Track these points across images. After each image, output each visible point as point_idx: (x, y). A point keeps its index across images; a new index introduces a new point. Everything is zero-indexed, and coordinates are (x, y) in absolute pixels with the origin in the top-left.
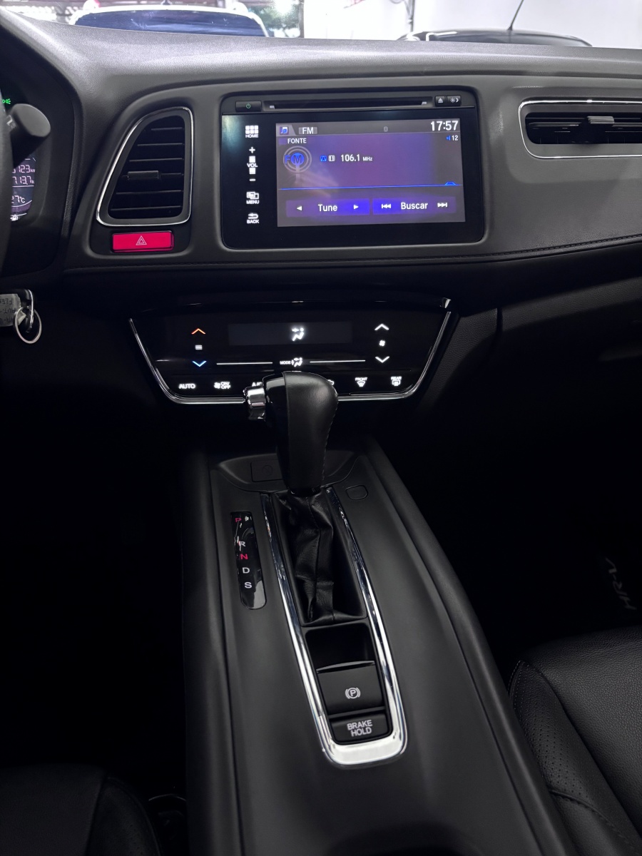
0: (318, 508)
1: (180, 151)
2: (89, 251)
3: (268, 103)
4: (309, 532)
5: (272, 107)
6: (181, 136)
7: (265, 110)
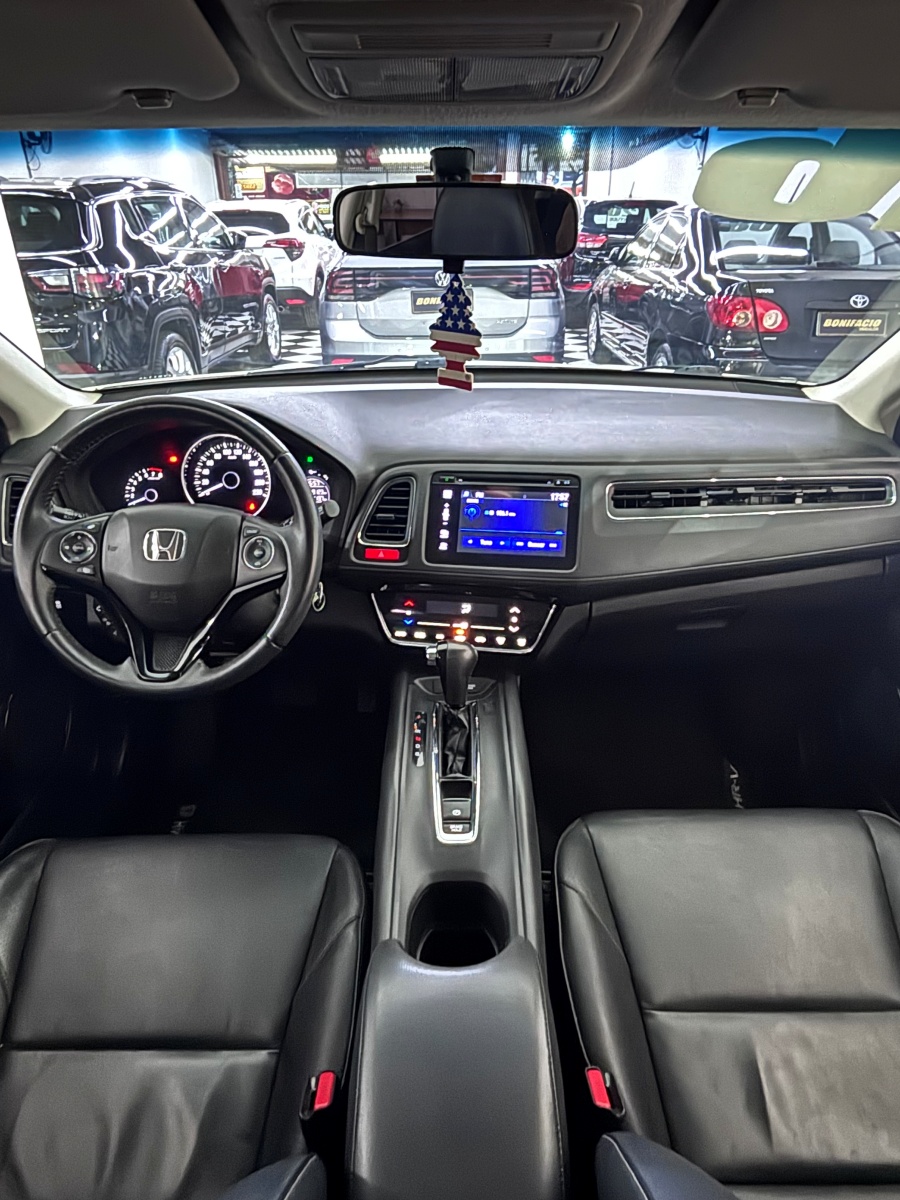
0: (462, 717)
1: (407, 503)
2: (354, 559)
3: (458, 478)
4: (456, 729)
5: (460, 480)
6: (407, 494)
7: (456, 483)
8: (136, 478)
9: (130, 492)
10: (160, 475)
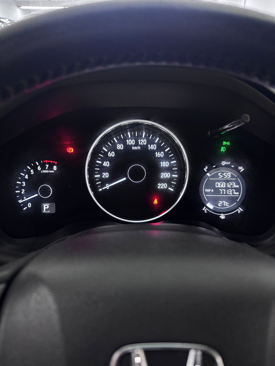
8: (28, 172)
9: (21, 187)
10: (55, 168)
